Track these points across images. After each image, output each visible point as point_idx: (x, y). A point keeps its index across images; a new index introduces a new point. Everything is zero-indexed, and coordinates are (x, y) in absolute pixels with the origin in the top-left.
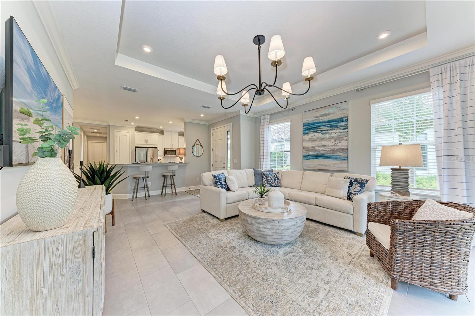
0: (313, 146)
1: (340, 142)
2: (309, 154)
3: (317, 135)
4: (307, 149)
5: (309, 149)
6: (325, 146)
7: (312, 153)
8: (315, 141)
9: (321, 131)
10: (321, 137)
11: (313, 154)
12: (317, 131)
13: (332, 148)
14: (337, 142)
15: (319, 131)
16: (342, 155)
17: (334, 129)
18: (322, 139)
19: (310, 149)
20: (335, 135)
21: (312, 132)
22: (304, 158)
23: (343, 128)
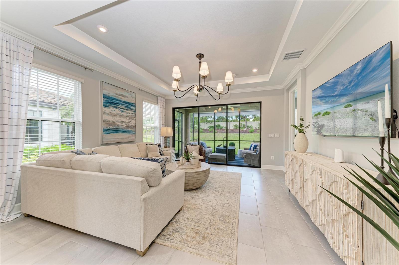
0: (113, 120)
1: (132, 121)
2: (110, 128)
3: (117, 111)
4: (108, 123)
5: (109, 123)
6: (123, 122)
7: (112, 127)
8: (115, 116)
9: (120, 108)
10: (120, 114)
11: (114, 128)
12: (117, 107)
13: (128, 124)
14: (131, 120)
15: (118, 107)
16: (133, 130)
17: (129, 110)
18: (121, 116)
19: (111, 123)
20: (129, 115)
21: (113, 106)
22: (104, 133)
23: (134, 111)
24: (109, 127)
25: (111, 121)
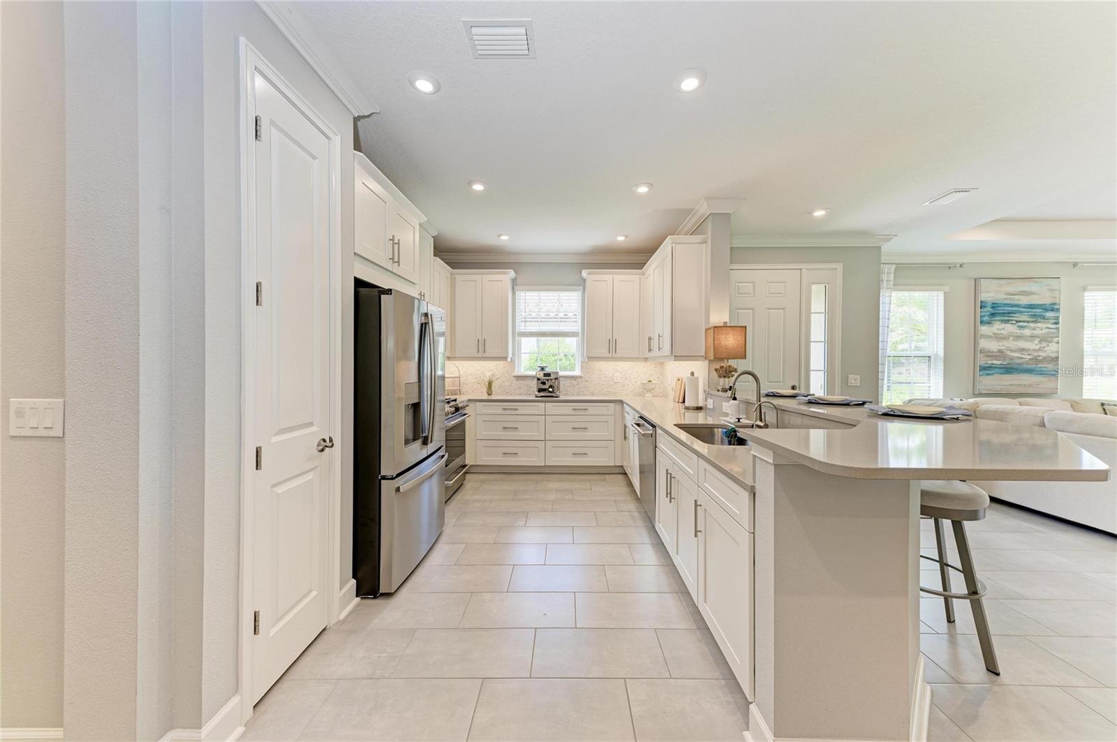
0: (1001, 348)
1: (1048, 346)
2: (992, 364)
3: (1010, 328)
4: (988, 354)
5: (991, 354)
6: (1023, 350)
7: (998, 362)
8: (1005, 338)
9: (1017, 322)
10: (1017, 333)
11: (1001, 364)
12: (1009, 320)
13: (1036, 354)
14: (1044, 344)
15: (1012, 320)
16: (1050, 366)
17: (1040, 322)
18: (1018, 338)
19: (995, 354)
20: (1041, 332)
21: (999, 320)
22: (982, 372)
23: (1053, 321)
24: (990, 362)
25: (995, 350)
